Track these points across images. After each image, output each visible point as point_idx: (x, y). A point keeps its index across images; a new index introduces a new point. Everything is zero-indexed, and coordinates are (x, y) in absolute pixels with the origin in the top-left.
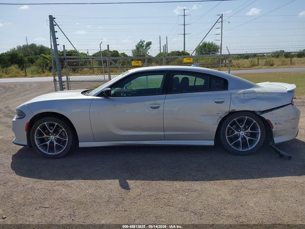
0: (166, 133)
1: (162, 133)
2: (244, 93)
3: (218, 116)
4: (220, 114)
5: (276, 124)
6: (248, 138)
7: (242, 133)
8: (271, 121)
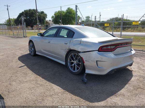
4: (66, 50)
5: (86, 61)
6: (76, 65)
7: (75, 62)
8: (83, 58)
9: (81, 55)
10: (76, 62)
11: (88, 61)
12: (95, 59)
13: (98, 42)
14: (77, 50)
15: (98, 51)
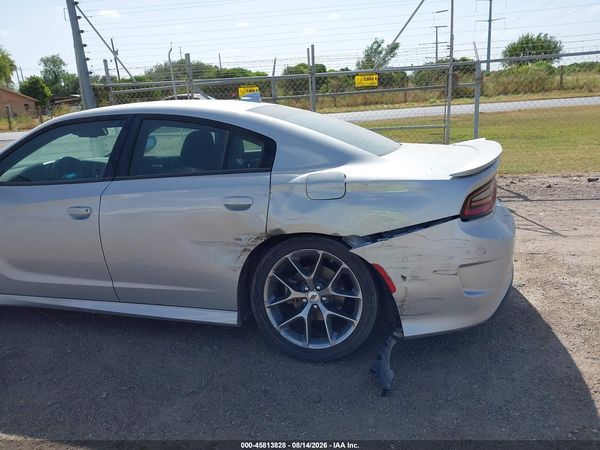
0: (117, 285)
1: (108, 284)
2: (308, 182)
3: (237, 245)
4: (244, 242)
5: (404, 278)
6: (326, 313)
7: (314, 297)
8: (385, 268)
9: (370, 253)
10: (317, 298)
11: (415, 278)
12: (451, 258)
13: (449, 178)
14: (329, 233)
15: (463, 220)
